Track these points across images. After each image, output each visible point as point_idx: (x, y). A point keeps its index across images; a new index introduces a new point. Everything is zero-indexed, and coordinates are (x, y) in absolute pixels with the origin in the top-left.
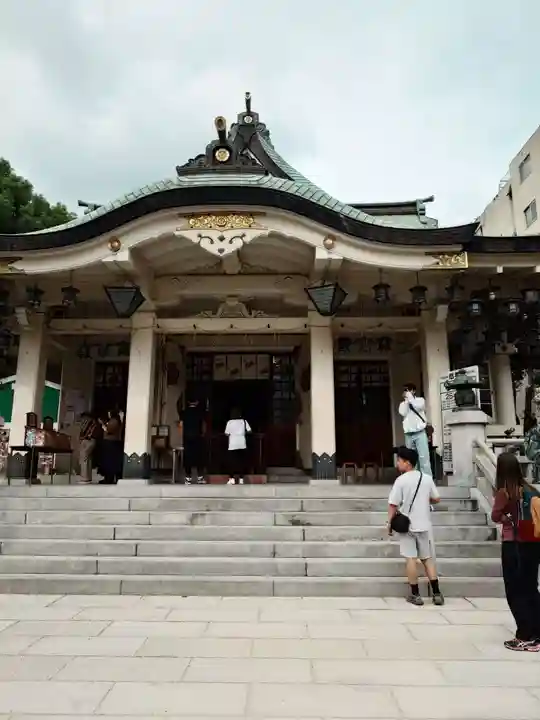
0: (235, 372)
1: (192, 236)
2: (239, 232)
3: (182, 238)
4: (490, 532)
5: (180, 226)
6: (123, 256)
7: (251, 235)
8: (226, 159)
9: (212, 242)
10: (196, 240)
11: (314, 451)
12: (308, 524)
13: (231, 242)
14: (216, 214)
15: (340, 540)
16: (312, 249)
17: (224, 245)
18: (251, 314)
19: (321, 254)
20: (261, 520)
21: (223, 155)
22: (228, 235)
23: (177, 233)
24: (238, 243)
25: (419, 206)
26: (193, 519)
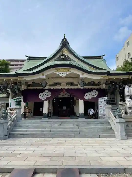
0: (63, 96)
1: (57, 73)
2: (66, 72)
3: (55, 73)
4: (111, 128)
5: (55, 71)
6: (44, 77)
7: (68, 73)
8: (63, 58)
9: (61, 74)
10: (58, 74)
11: (80, 112)
12: (79, 126)
13: (64, 74)
14: (62, 69)
15: (85, 129)
16: (80, 75)
17: (63, 75)
18: (67, 85)
19: (81, 76)
20: (71, 125)
21: (63, 57)
22: (64, 73)
23: (54, 72)
24: (66, 74)
25: (102, 57)
26: (59, 125)
